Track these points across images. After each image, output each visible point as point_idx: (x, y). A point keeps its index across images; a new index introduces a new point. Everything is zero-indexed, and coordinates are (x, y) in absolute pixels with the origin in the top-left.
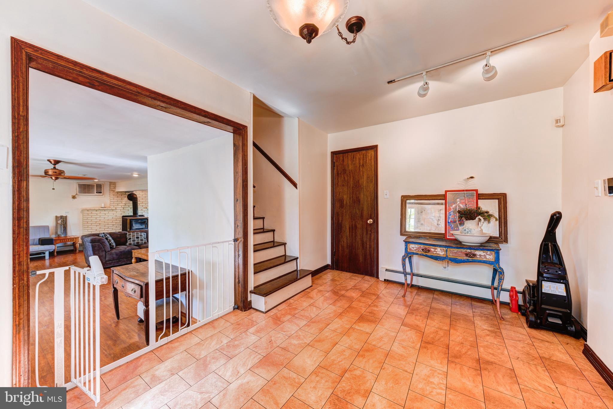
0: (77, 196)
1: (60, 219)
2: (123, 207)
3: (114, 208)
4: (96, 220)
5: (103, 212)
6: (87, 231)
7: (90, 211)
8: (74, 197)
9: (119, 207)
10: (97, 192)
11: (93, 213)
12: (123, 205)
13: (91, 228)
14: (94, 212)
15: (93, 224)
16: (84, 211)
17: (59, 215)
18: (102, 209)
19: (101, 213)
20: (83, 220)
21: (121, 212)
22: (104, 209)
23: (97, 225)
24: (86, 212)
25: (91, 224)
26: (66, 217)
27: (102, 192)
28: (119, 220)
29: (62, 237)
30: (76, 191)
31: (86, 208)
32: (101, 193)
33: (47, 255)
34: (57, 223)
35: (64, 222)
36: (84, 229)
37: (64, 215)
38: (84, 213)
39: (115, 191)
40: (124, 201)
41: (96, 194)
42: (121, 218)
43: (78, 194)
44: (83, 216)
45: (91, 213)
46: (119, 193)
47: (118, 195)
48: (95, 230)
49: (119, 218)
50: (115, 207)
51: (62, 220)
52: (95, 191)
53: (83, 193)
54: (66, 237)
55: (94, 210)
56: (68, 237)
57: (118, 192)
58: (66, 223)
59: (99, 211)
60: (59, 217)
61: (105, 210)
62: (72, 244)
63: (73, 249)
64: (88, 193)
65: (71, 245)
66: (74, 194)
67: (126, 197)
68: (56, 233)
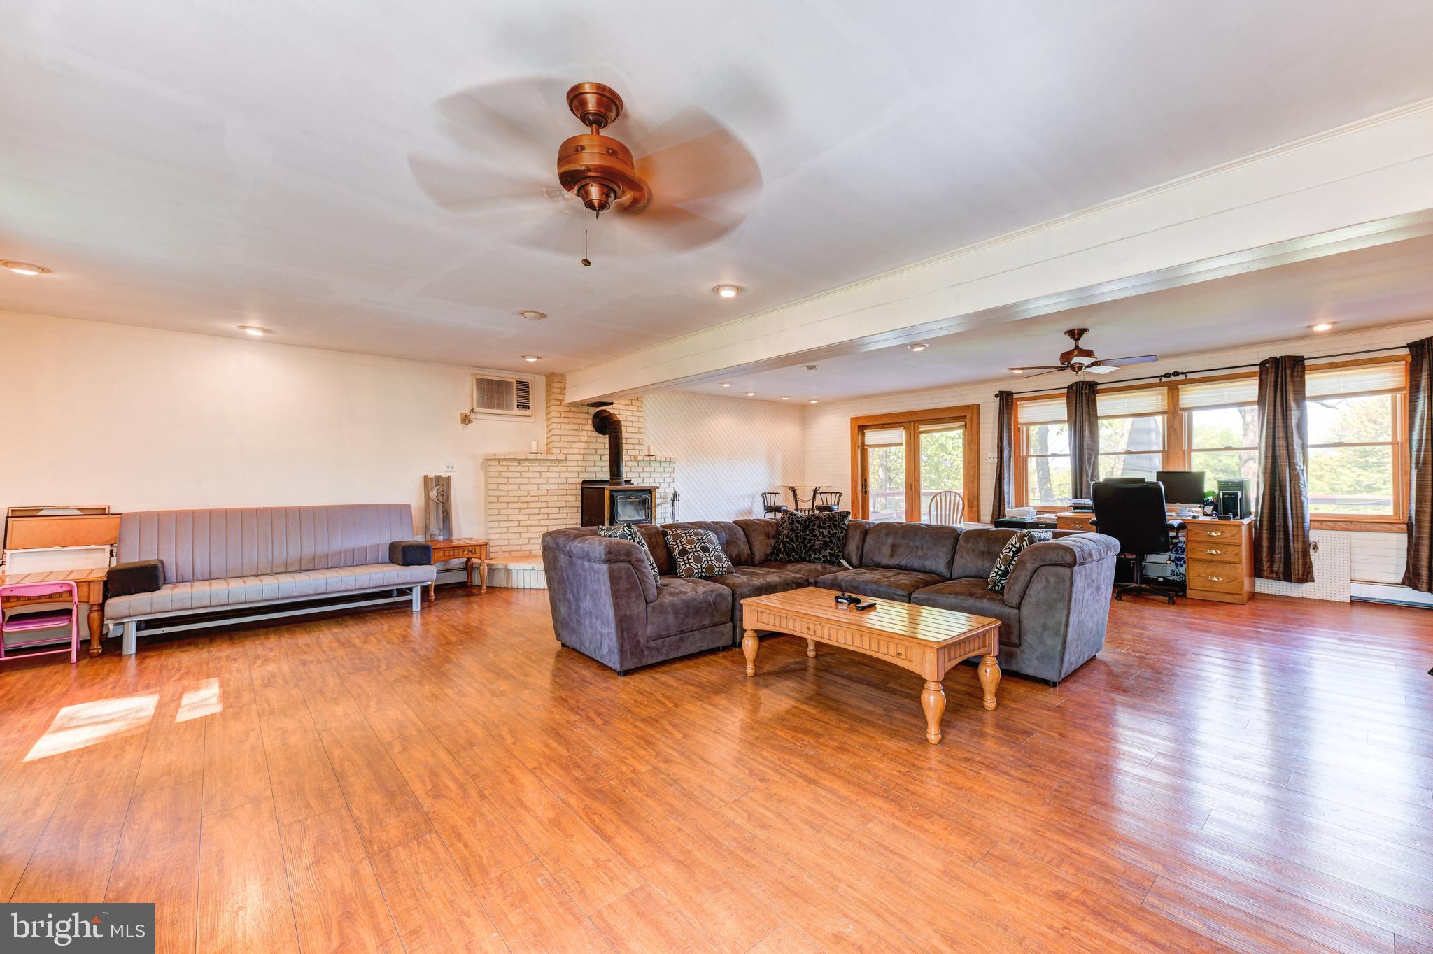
0: (473, 416)
1: (434, 485)
2: (582, 451)
3: (562, 457)
4: (519, 493)
5: (536, 468)
6: (496, 524)
7: (504, 463)
8: (466, 420)
9: (574, 454)
10: (518, 406)
11: (512, 469)
12: (583, 445)
13: (507, 515)
14: (514, 467)
15: (511, 505)
16: (490, 463)
17: (431, 474)
18: (533, 456)
19: (532, 469)
20: (487, 490)
21: (577, 469)
22: (534, 457)
23: (520, 509)
24: (495, 466)
25: (508, 503)
26: (449, 477)
27: (530, 405)
28: (574, 492)
29: (438, 541)
30: (469, 400)
31: (495, 455)
32: (528, 407)
33: (416, 596)
34: (427, 498)
35: (445, 497)
36: (491, 518)
37: (444, 475)
38: (492, 469)
39: (564, 403)
40: (585, 433)
41: (516, 411)
42: (579, 487)
43: (477, 410)
44: (487, 477)
45: (508, 471)
46: (573, 409)
47: (571, 415)
48: (517, 523)
49: (574, 486)
50: (564, 451)
51: (440, 490)
52: (515, 403)
53: (489, 408)
54: (450, 541)
55: (514, 460)
56: (455, 543)
57: (570, 405)
58: (448, 498)
59: (526, 464)
60: (431, 478)
61: (539, 461)
62: (461, 566)
63: (466, 580)
64: (500, 406)
65: (459, 569)
66: (467, 411)
67: (590, 422)
68: (427, 528)
